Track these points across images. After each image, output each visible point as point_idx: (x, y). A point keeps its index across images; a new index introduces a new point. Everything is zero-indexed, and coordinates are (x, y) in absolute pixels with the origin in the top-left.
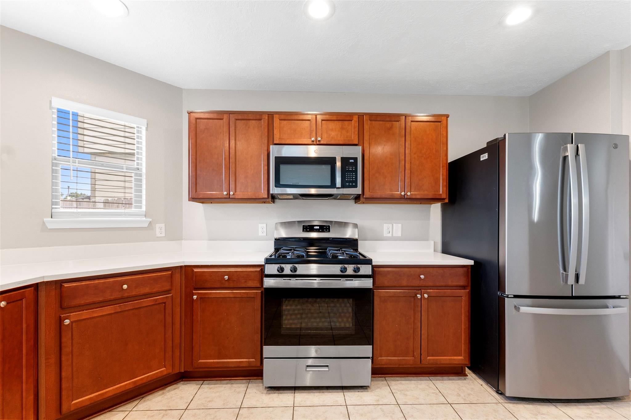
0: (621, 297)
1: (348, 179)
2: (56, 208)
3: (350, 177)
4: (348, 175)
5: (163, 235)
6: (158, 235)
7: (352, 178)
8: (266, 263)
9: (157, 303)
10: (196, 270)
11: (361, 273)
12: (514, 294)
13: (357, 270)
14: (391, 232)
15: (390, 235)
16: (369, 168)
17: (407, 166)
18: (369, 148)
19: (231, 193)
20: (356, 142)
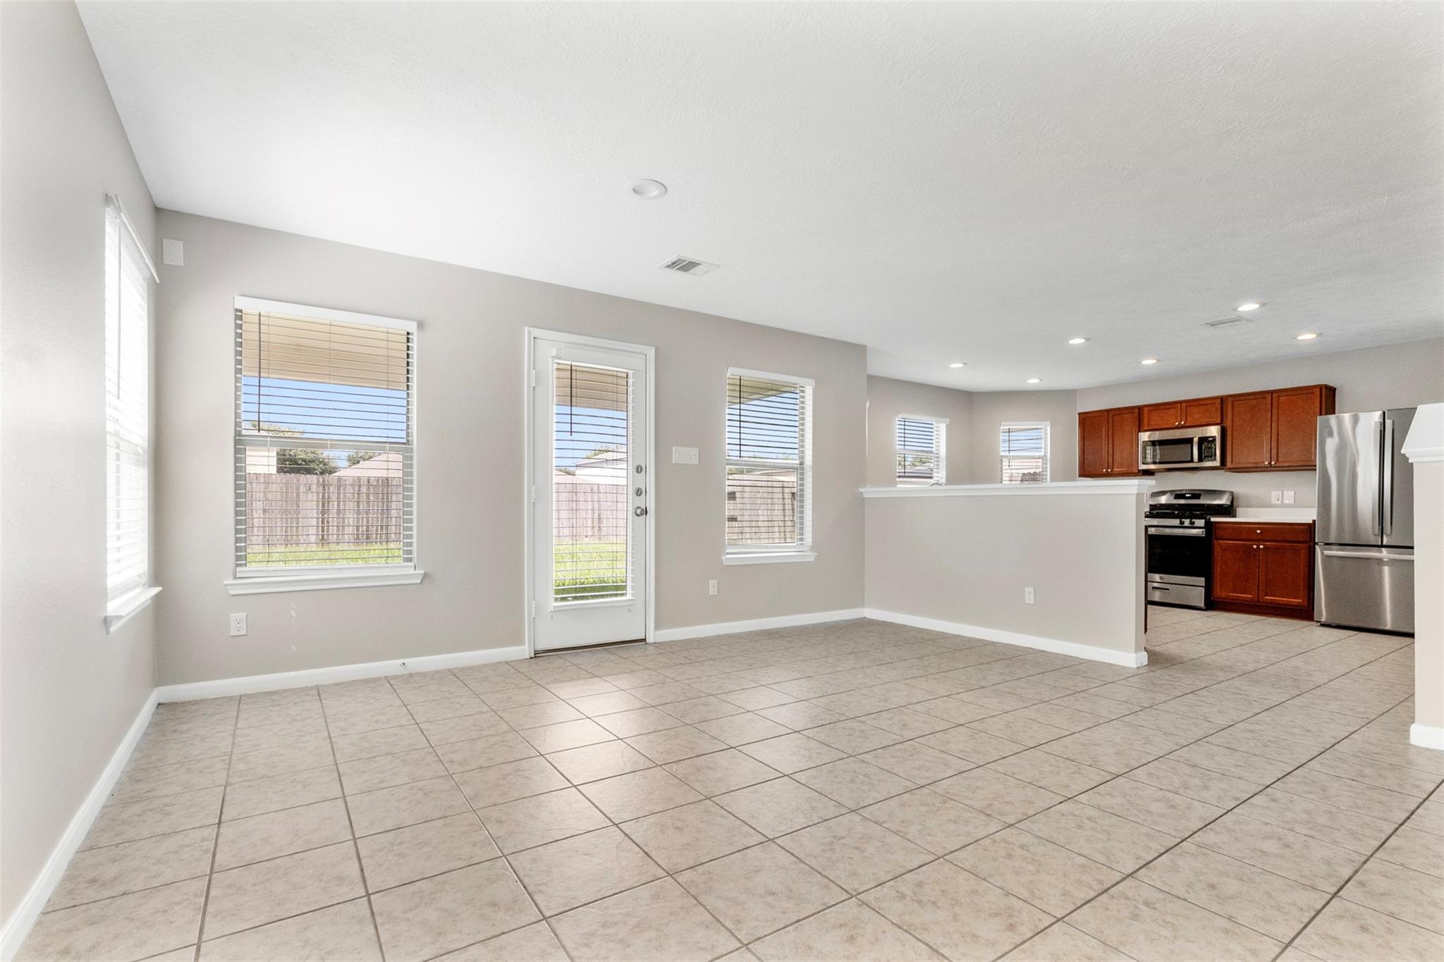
1: (1207, 453)
3: (1209, 451)
4: (1207, 450)
7: (1211, 452)
11: (1196, 525)
12: (1325, 542)
13: (1192, 523)
14: (1280, 499)
15: (1280, 502)
16: (1232, 443)
17: (1274, 437)
18: (1232, 426)
19: (1109, 470)
20: (1219, 421)
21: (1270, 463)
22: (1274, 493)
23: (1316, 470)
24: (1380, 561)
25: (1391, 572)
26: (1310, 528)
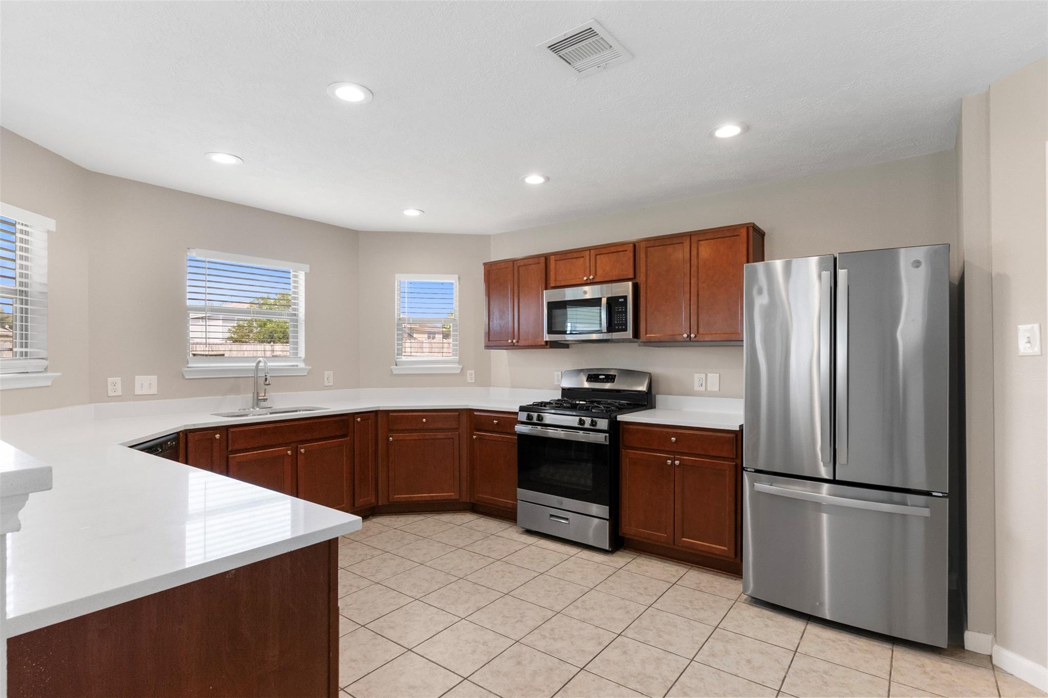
0: (934, 494)
1: (617, 321)
2: (400, 358)
3: (620, 319)
4: (617, 316)
5: (473, 381)
6: (469, 381)
7: (622, 321)
8: (520, 411)
9: (447, 437)
10: (475, 413)
11: (598, 427)
12: (755, 468)
13: (593, 423)
14: (704, 385)
15: (703, 389)
16: (646, 307)
17: (694, 299)
18: (646, 281)
19: (514, 341)
20: (631, 276)
21: (689, 336)
22: (696, 376)
23: (743, 346)
24: (818, 506)
25: (831, 523)
26: (737, 436)
